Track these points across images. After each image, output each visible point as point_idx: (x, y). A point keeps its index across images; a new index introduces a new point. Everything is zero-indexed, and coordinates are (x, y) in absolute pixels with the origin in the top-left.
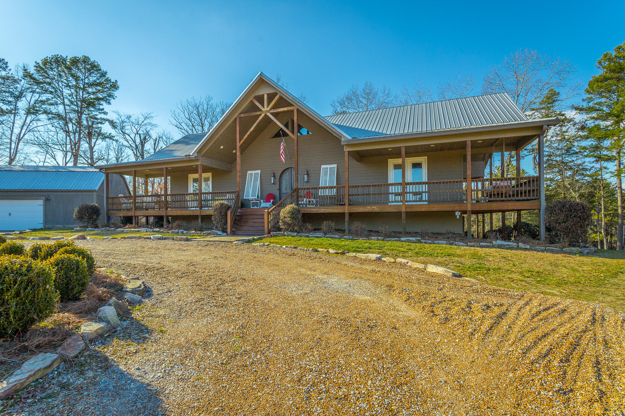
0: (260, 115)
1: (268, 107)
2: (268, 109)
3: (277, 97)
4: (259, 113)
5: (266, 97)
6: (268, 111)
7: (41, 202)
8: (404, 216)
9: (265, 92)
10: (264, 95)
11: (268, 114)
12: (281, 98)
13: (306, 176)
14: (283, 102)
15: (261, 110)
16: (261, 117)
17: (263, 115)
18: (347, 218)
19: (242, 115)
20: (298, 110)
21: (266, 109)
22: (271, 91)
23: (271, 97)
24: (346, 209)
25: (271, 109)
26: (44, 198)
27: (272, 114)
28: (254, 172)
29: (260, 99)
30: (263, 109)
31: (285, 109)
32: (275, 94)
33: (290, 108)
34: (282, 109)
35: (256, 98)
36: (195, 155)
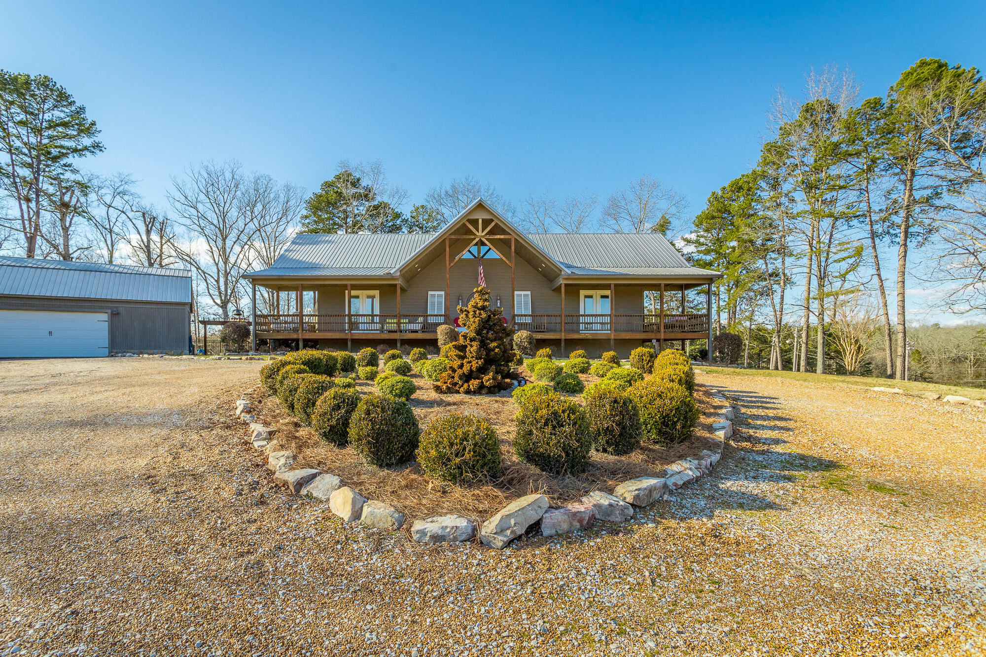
0: (475, 239)
1: (482, 232)
2: (483, 234)
3: (493, 224)
4: (473, 237)
5: (480, 221)
6: (483, 236)
7: (104, 317)
8: (612, 343)
9: (481, 216)
10: (477, 220)
11: (483, 239)
12: (497, 224)
13: (499, 301)
14: (497, 230)
15: (475, 235)
16: (475, 242)
17: (477, 239)
18: (563, 344)
19: (453, 237)
20: (516, 239)
21: (480, 234)
22: (487, 217)
23: (486, 223)
24: (563, 336)
25: (486, 234)
26: (109, 311)
27: (487, 239)
28: (436, 293)
29: (474, 222)
30: (478, 234)
31: (502, 237)
32: (492, 221)
33: (507, 237)
34: (498, 237)
35: (469, 221)
36: (399, 274)
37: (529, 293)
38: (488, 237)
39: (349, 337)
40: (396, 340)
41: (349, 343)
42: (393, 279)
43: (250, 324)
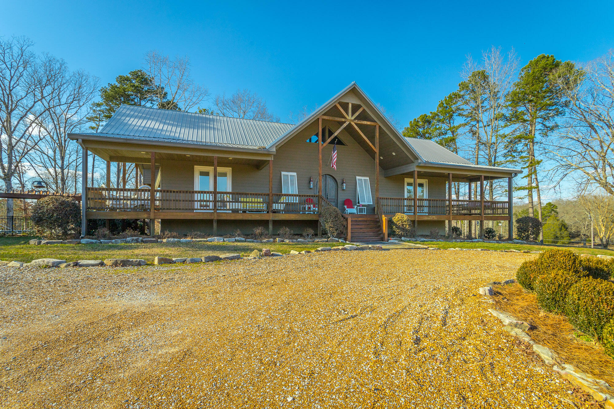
0: (345, 122)
1: (352, 116)
2: (353, 118)
3: (361, 110)
4: (343, 120)
5: (350, 106)
6: (353, 121)
10: (348, 103)
11: (353, 124)
12: (364, 110)
13: (344, 184)
14: (364, 116)
15: (345, 118)
16: (345, 125)
17: (347, 123)
19: (326, 117)
20: (380, 126)
21: (350, 118)
22: (357, 102)
23: (355, 108)
24: (416, 218)
25: (355, 119)
27: (356, 124)
28: (289, 174)
29: (345, 106)
30: (348, 118)
31: (369, 123)
32: (359, 106)
33: (372, 123)
34: (365, 123)
35: (340, 103)
36: (274, 150)
37: (368, 178)
38: (356, 121)
39: (215, 217)
40: (268, 220)
41: (215, 225)
42: (268, 155)
43: (79, 198)
